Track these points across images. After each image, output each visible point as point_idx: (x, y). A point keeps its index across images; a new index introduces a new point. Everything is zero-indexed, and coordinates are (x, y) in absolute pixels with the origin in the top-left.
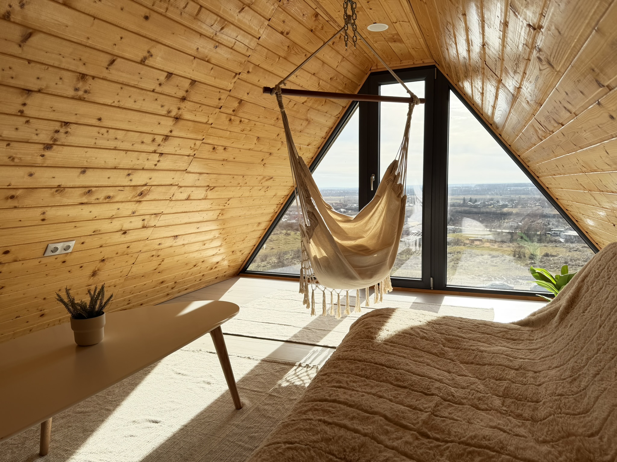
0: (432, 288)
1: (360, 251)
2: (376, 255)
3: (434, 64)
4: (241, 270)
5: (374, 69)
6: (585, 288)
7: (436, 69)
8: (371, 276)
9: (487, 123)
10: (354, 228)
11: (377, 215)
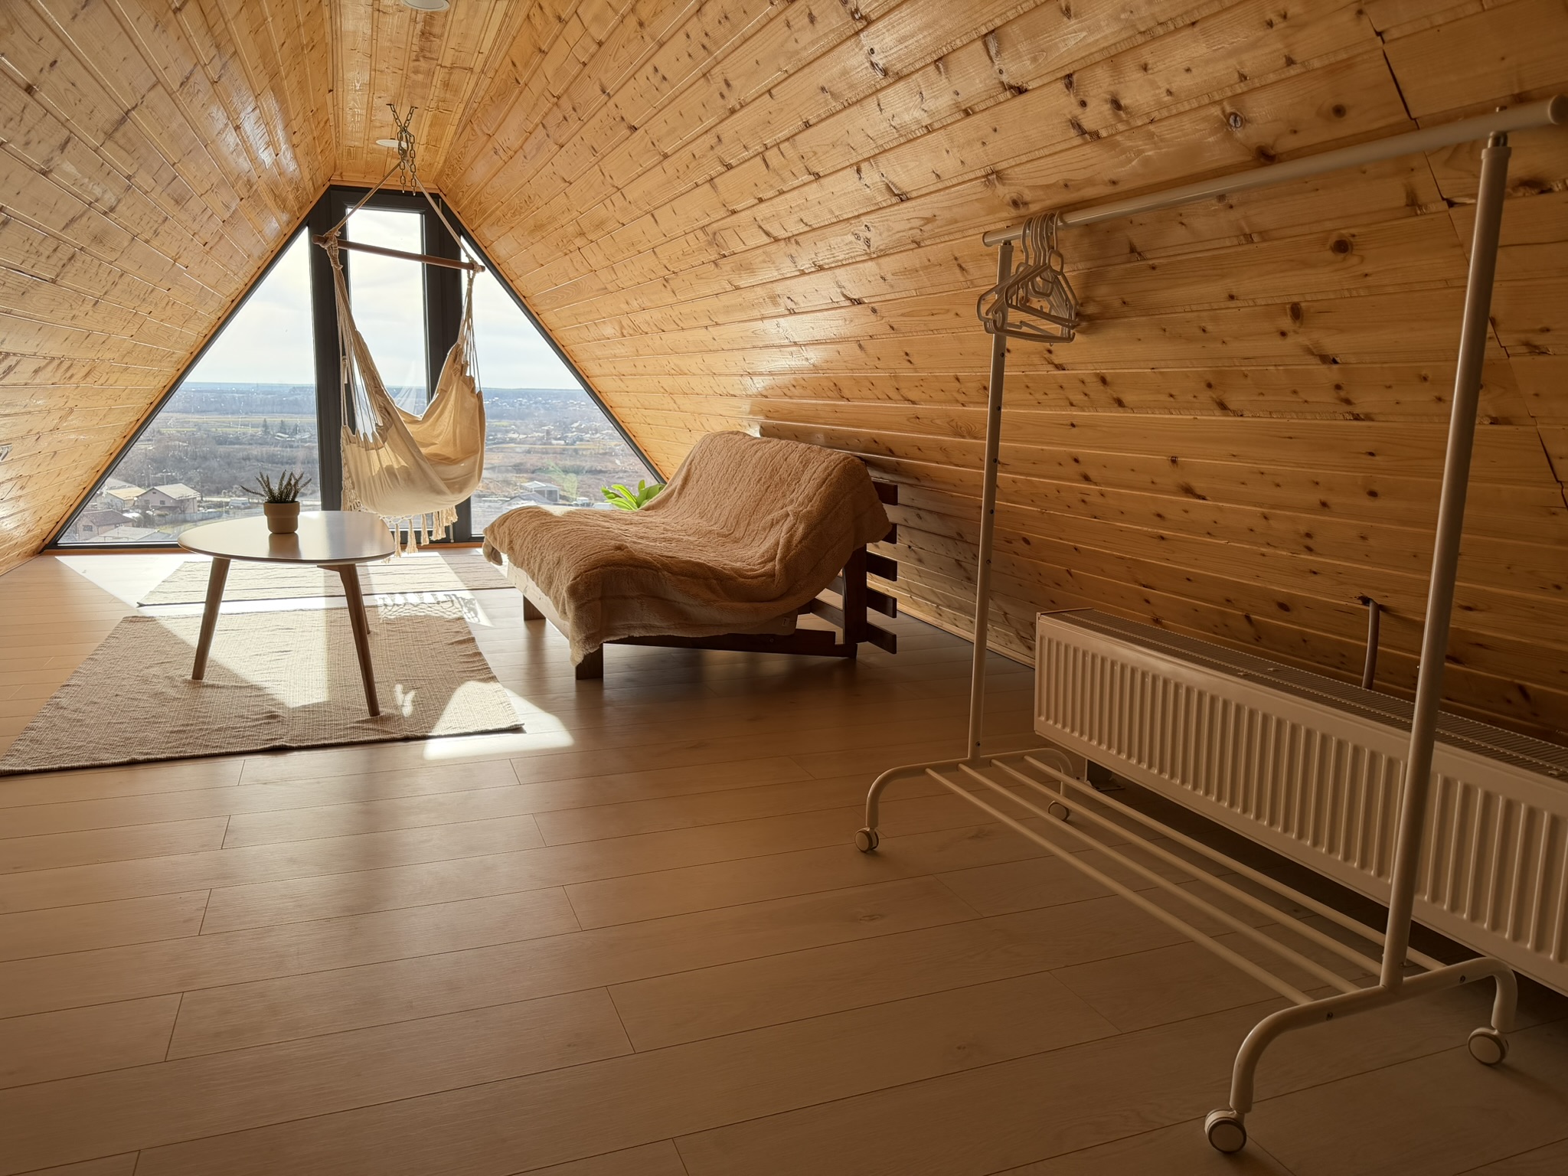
0: (452, 541)
1: (442, 460)
2: (463, 465)
3: (438, 192)
4: (47, 542)
5: (336, 180)
6: (693, 468)
7: (440, 200)
8: (460, 490)
9: (518, 294)
10: (418, 432)
11: (447, 414)
